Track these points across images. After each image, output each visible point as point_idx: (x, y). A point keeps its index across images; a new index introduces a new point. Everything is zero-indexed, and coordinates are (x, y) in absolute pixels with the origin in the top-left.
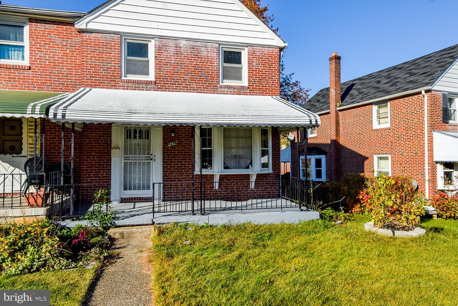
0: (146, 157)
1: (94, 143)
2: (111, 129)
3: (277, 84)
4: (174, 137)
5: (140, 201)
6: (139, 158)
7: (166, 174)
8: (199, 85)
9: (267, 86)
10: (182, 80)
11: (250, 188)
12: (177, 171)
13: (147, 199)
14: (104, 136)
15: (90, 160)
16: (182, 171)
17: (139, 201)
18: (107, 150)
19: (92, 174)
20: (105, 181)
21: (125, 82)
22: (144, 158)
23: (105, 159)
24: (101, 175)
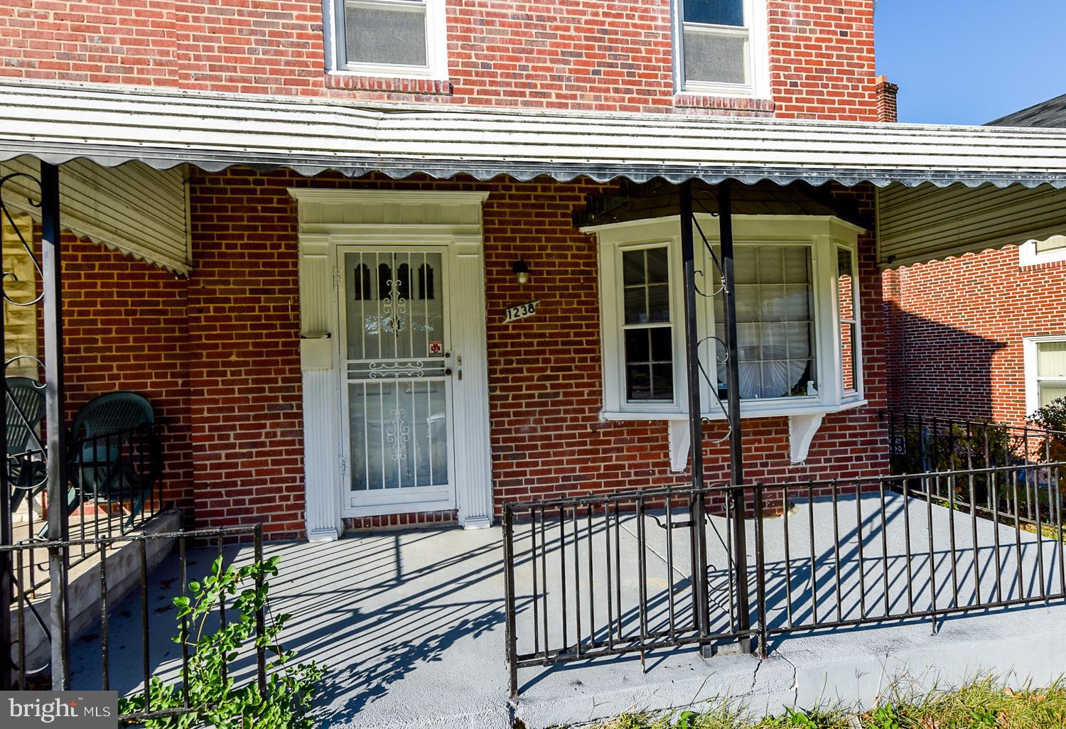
0: (426, 364)
1: (237, 319)
2: (295, 264)
3: (867, 93)
4: (526, 287)
5: (413, 525)
6: (403, 370)
7: (503, 423)
8: (606, 99)
9: (836, 99)
10: (544, 78)
11: (788, 463)
12: (541, 413)
13: (438, 518)
14: (272, 292)
15: (224, 382)
16: (558, 412)
17: (408, 525)
18: (285, 344)
19: (232, 433)
20: (284, 457)
21: (342, 85)
22: (420, 369)
23: (280, 377)
24: (268, 435)
